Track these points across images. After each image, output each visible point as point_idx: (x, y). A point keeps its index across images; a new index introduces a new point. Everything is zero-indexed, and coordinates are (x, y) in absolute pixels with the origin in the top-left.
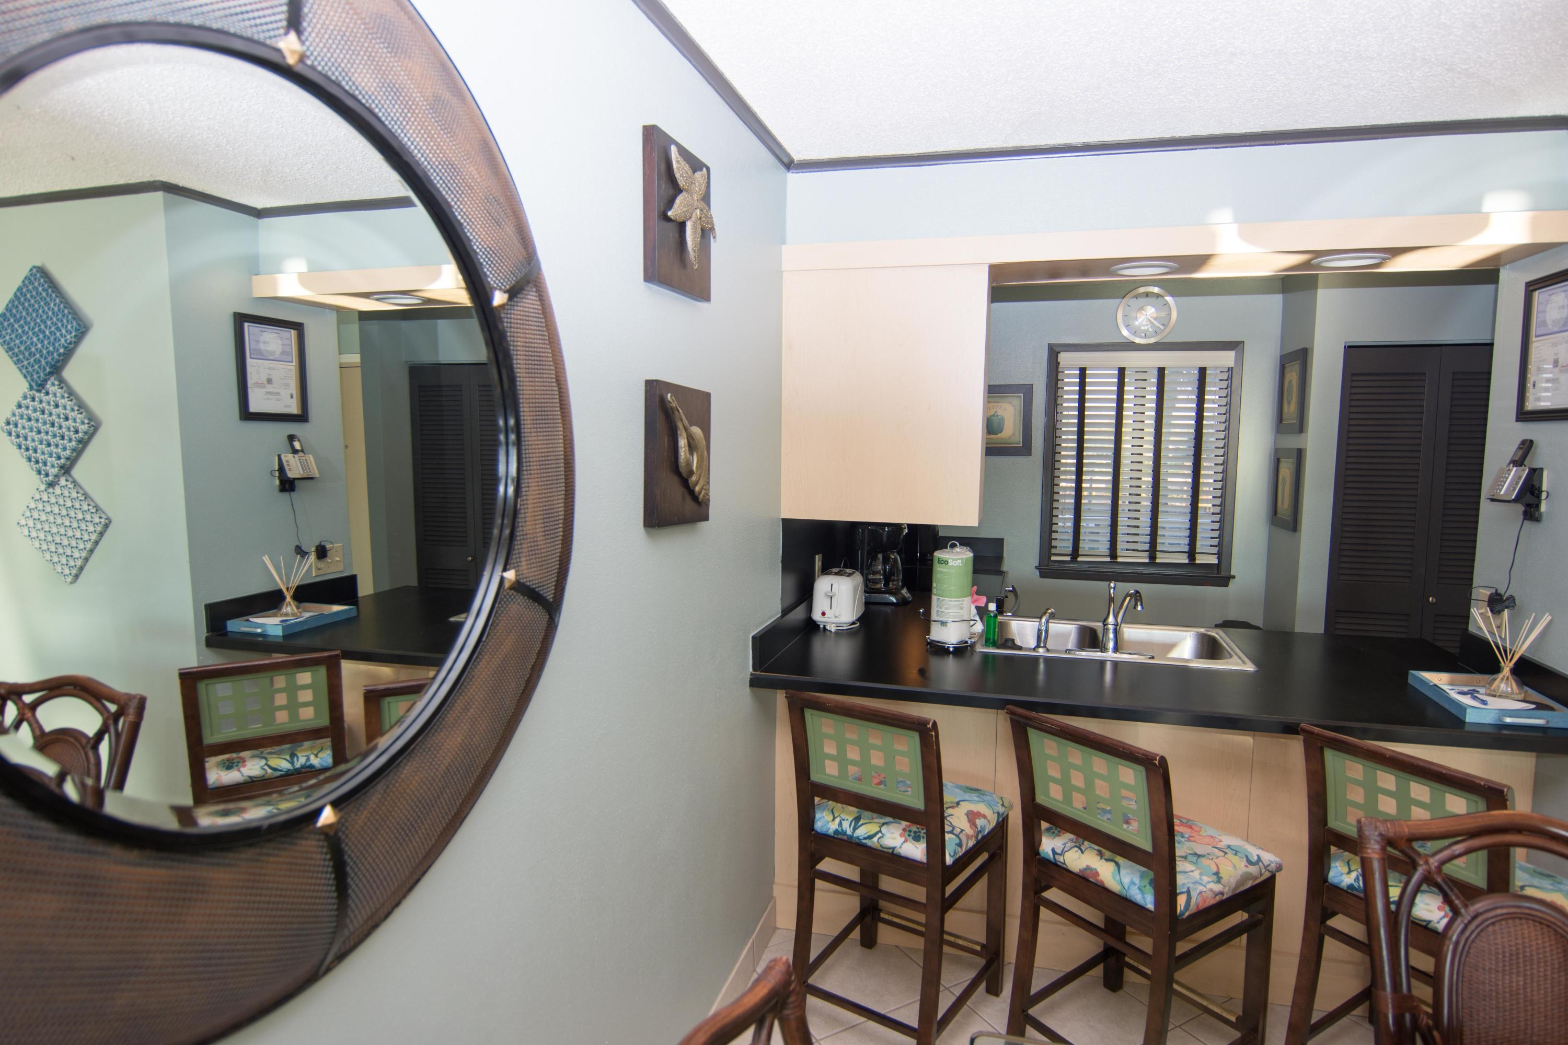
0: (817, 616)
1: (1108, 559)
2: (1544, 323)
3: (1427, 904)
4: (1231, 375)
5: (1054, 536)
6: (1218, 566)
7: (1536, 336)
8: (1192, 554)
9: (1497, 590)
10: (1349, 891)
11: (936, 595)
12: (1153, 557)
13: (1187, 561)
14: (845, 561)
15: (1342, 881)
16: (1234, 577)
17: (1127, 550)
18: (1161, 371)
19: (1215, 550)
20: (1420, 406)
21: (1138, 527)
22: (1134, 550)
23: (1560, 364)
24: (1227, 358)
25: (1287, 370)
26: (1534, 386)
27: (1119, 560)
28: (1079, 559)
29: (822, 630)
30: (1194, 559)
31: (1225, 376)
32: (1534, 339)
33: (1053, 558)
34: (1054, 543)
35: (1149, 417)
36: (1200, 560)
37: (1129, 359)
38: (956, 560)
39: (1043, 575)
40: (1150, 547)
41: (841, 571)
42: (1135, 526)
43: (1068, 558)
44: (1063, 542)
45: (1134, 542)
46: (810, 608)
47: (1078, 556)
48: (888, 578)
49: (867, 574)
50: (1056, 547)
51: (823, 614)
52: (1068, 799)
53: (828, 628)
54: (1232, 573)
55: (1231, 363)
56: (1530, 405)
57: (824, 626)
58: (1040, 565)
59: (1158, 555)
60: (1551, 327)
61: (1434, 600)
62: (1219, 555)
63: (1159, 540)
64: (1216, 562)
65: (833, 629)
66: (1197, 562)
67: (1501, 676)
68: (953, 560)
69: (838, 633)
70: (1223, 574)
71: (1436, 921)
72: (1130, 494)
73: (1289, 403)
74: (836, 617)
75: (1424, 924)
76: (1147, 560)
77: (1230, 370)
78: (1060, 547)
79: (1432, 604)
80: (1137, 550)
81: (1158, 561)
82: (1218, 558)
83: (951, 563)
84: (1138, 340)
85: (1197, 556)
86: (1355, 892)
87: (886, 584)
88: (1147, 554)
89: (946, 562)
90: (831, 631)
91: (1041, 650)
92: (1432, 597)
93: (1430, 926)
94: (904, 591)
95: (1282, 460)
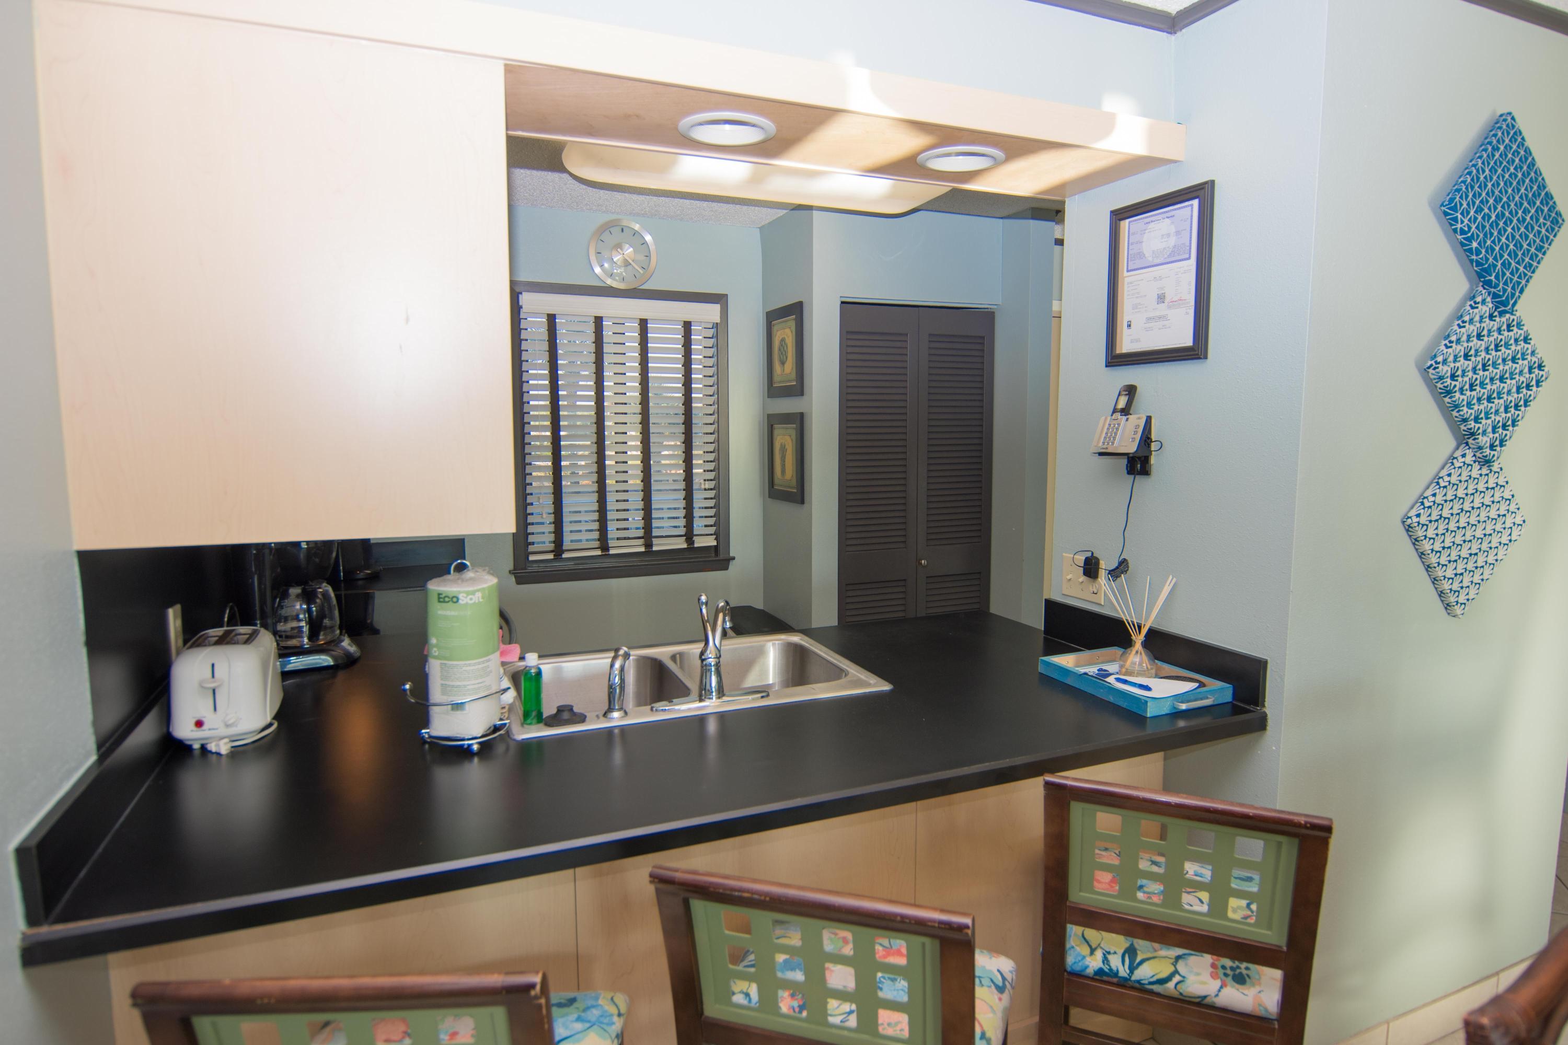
0: (183, 729)
1: (599, 553)
2: (1141, 255)
3: (1198, 974)
4: (719, 331)
5: (530, 529)
6: (716, 548)
7: (1128, 271)
8: (689, 536)
9: (1092, 553)
10: (1097, 977)
11: (436, 658)
12: (649, 545)
13: (685, 546)
14: (231, 609)
15: (1087, 967)
16: (733, 558)
17: (618, 539)
18: (643, 323)
19: (712, 530)
20: (904, 368)
21: (628, 510)
22: (625, 538)
23: (1167, 300)
24: (712, 312)
25: (775, 329)
26: (1129, 326)
27: (612, 552)
28: (564, 556)
29: (197, 753)
30: (693, 543)
31: (710, 333)
32: (1126, 274)
33: (532, 558)
34: (531, 539)
35: (632, 379)
36: (699, 542)
37: (608, 307)
38: (473, 593)
39: (519, 582)
40: (645, 533)
41: (227, 633)
42: (624, 510)
43: (551, 556)
44: (542, 537)
45: (625, 529)
46: (167, 716)
47: (563, 552)
48: (315, 628)
49: (275, 624)
50: (533, 543)
51: (199, 724)
52: (768, 1001)
53: (212, 747)
54: (732, 554)
55: (717, 319)
56: (1126, 345)
57: (203, 748)
58: (515, 569)
59: (655, 541)
60: (1150, 259)
61: (926, 562)
62: (717, 535)
63: (655, 524)
64: (715, 543)
65: (224, 748)
66: (696, 545)
67: (1134, 650)
68: (468, 593)
69: (238, 753)
70: (721, 557)
71: (1213, 995)
72: (616, 472)
73: (783, 363)
74: (227, 726)
75: (1198, 1000)
76: (642, 549)
77: (716, 326)
78: (538, 543)
79: (924, 567)
80: (629, 538)
81: (655, 548)
82: (716, 539)
83: (463, 600)
84: (615, 284)
85: (695, 538)
86: (1105, 978)
87: (313, 636)
88: (641, 541)
89: (455, 599)
90: (218, 754)
91: (616, 714)
92: (924, 559)
93: (1207, 1001)
94: (346, 643)
95: (775, 426)
